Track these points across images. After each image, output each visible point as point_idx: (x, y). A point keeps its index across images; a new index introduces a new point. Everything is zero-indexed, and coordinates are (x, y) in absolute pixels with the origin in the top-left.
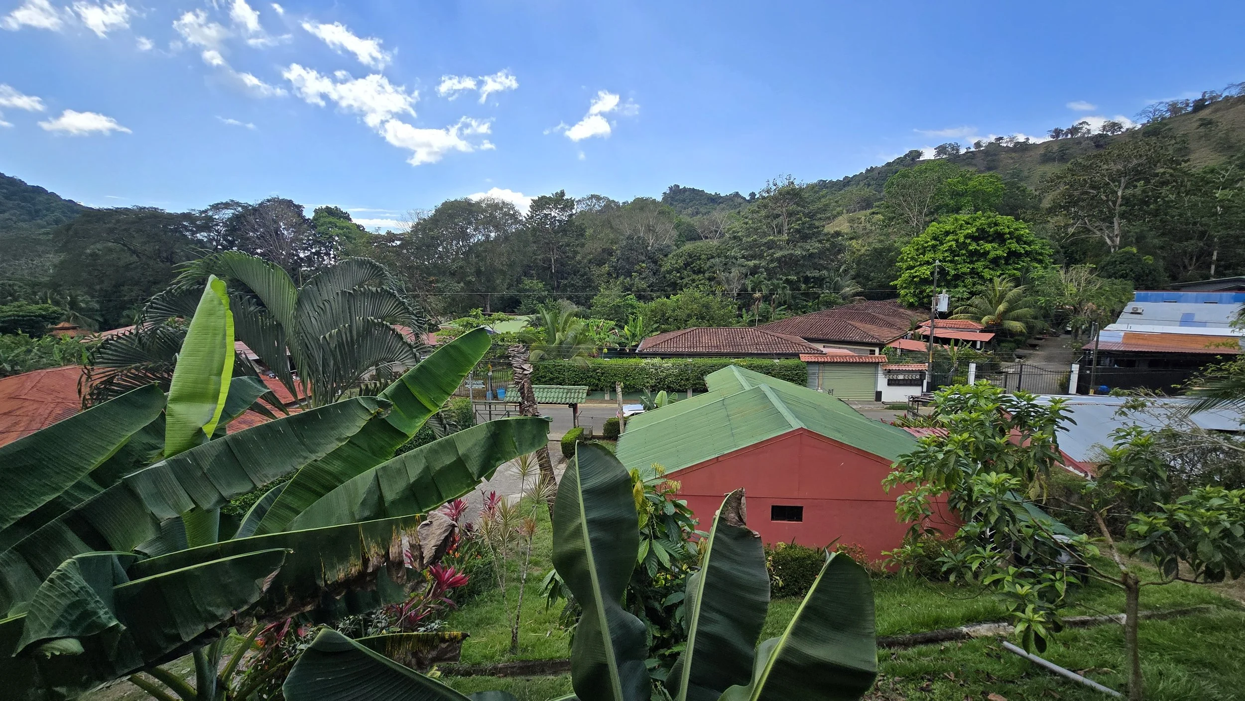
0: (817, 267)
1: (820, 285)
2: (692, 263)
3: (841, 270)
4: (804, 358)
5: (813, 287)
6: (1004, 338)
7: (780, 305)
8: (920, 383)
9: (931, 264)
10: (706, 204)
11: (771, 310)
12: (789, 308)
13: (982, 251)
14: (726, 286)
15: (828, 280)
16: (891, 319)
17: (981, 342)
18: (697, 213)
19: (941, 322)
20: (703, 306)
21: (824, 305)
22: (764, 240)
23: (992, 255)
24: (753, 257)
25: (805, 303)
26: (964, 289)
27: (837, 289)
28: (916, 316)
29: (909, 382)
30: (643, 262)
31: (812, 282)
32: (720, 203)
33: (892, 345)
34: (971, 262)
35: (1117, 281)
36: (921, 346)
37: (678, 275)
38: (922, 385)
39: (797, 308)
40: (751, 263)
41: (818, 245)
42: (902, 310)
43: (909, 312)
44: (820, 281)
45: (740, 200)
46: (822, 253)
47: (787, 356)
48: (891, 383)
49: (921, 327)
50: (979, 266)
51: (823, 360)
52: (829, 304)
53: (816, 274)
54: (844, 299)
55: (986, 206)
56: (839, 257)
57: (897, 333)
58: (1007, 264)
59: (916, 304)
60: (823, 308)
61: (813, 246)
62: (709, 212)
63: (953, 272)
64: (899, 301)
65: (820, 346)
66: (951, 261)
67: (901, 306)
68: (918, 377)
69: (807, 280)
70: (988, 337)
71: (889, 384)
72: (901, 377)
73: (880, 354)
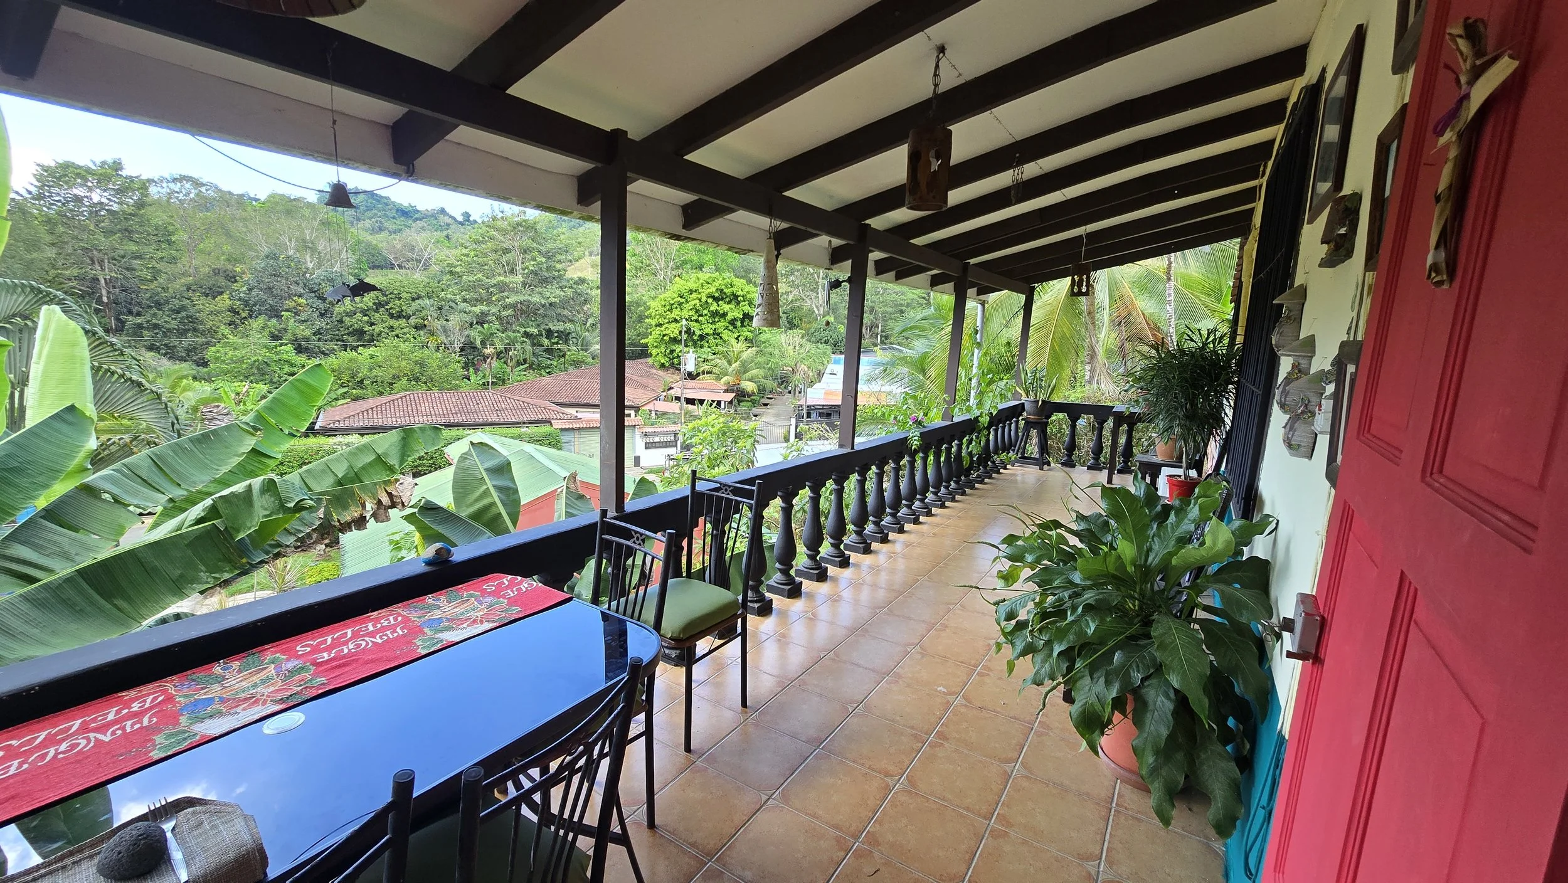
0: (560, 318)
1: (566, 340)
2: (387, 303)
3: (588, 324)
4: (558, 425)
5: (557, 343)
6: (742, 398)
7: (519, 364)
8: (674, 444)
9: (678, 322)
10: (394, 218)
11: (508, 370)
12: (531, 367)
13: (721, 312)
14: (443, 338)
15: (574, 335)
16: (644, 381)
17: (725, 402)
18: (381, 229)
19: (690, 383)
20: (416, 363)
21: (571, 365)
22: (494, 281)
23: (730, 317)
24: (480, 301)
25: (549, 362)
26: (709, 349)
27: (585, 347)
28: (669, 377)
29: (664, 444)
30: (300, 296)
31: (556, 337)
32: (417, 219)
33: (646, 408)
34: (714, 323)
35: (820, 346)
36: (674, 407)
37: (366, 318)
38: (676, 446)
39: (540, 367)
40: (478, 309)
41: (558, 292)
42: (654, 371)
43: (661, 373)
44: (565, 336)
45: (447, 220)
46: (564, 304)
47: (537, 423)
48: (648, 446)
49: (671, 388)
50: (721, 325)
51: (578, 426)
52: (577, 364)
53: (560, 327)
54: (593, 358)
55: (724, 266)
56: (585, 308)
57: (653, 395)
58: (742, 326)
59: (667, 364)
60: (571, 369)
61: (553, 293)
62: (400, 230)
63: (698, 333)
64: (650, 360)
65: (572, 411)
66: (697, 321)
67: (652, 366)
68: (673, 438)
69: (549, 334)
70: (730, 396)
71: (646, 448)
72: (657, 439)
73: (636, 416)
